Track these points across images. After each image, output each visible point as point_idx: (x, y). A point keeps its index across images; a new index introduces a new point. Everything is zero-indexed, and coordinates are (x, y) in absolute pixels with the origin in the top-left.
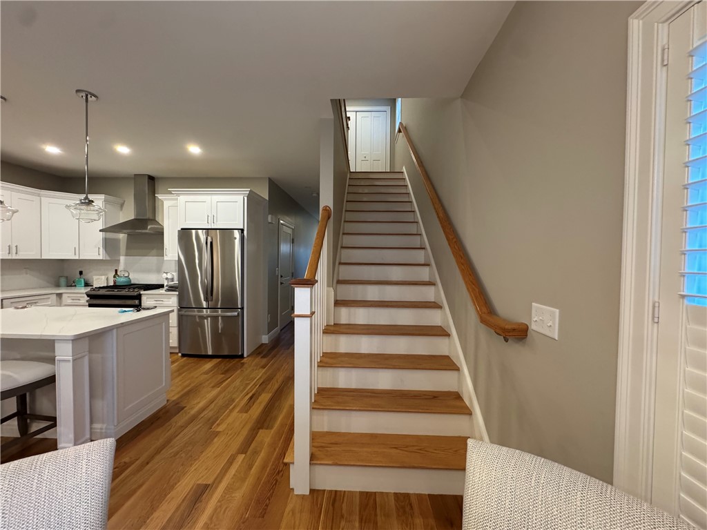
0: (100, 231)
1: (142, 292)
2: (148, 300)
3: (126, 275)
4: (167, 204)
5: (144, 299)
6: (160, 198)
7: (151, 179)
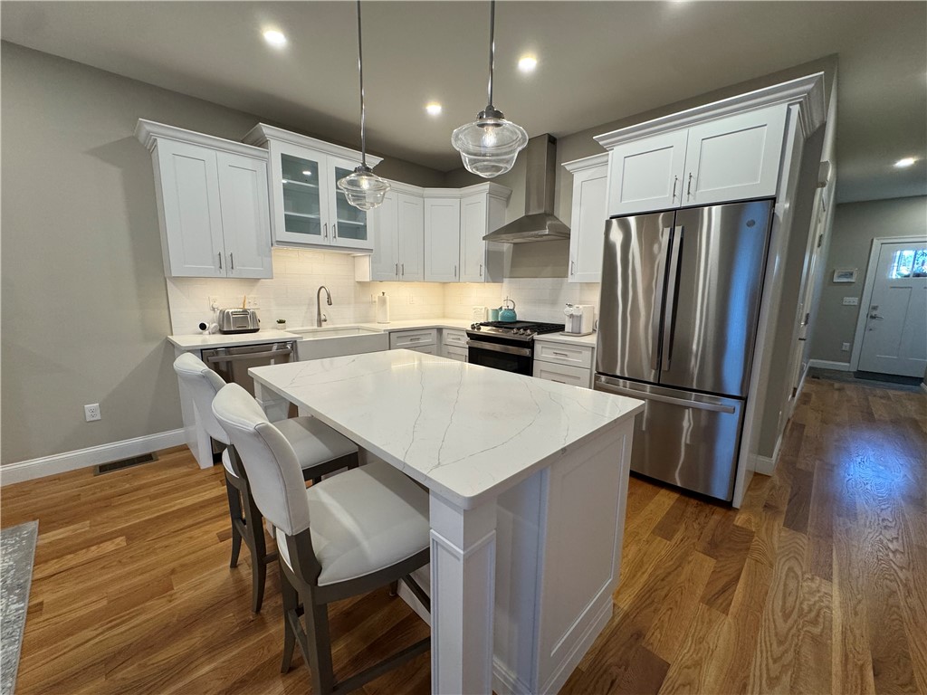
0: (484, 238)
1: (536, 336)
2: (544, 350)
3: (511, 307)
4: (578, 178)
5: (538, 347)
6: (568, 168)
7: (552, 140)
